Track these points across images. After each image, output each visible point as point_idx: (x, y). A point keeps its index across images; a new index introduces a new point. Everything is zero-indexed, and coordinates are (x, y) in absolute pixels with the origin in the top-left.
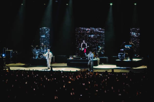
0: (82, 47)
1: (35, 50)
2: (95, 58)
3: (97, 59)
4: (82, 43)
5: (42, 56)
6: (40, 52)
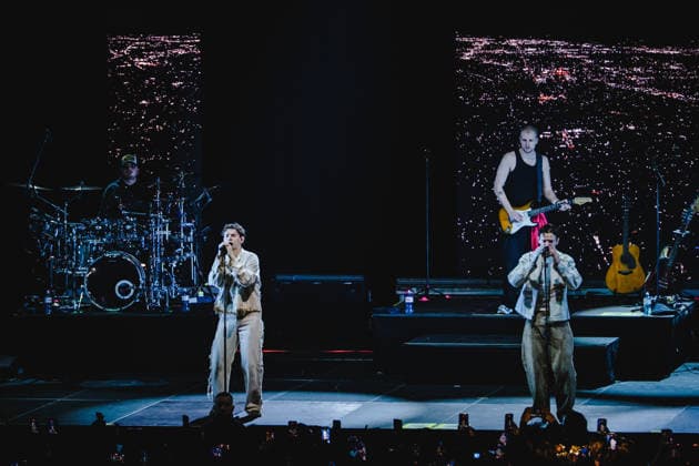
1: (56, 223)
3: (661, 307)
5: (131, 285)
6: (108, 247)
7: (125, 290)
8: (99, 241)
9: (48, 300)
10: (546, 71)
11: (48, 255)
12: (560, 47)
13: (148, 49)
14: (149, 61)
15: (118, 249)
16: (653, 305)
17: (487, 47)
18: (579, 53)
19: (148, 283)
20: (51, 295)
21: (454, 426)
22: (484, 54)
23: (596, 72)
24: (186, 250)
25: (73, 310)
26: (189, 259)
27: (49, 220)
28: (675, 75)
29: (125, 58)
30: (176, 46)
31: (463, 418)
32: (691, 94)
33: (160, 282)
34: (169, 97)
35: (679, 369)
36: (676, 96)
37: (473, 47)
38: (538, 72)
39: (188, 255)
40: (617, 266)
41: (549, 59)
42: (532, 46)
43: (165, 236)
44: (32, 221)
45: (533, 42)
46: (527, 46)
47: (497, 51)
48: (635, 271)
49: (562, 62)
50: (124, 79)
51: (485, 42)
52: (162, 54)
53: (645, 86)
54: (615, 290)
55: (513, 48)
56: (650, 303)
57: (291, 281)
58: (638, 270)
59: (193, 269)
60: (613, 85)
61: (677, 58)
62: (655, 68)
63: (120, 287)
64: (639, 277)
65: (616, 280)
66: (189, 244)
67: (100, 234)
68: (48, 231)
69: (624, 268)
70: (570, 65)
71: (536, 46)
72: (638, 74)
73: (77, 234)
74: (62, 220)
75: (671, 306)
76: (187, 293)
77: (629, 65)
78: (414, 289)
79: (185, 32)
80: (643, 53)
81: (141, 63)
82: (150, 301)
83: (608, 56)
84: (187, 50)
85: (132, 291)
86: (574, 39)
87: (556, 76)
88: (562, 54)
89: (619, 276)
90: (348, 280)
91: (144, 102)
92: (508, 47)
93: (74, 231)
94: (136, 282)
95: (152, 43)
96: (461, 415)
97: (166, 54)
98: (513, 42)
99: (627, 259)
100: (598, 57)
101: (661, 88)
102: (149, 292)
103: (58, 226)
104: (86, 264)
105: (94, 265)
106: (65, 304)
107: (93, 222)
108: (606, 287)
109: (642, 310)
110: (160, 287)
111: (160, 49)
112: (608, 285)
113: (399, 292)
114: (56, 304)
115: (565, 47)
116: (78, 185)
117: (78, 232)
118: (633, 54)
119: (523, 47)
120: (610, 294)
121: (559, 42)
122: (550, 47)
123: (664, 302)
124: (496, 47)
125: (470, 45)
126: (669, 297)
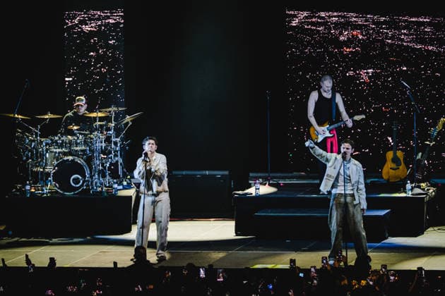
0: (313, 120)
1: (33, 139)
2: (409, 186)
3: (417, 191)
4: (314, 97)
5: (80, 178)
6: (65, 154)
7: (76, 181)
8: (60, 150)
9: (28, 187)
10: (346, 33)
11: (28, 159)
12: (353, 17)
13: (90, 19)
14: (92, 27)
15: (72, 155)
16: (412, 189)
17: (306, 17)
18: (366, 21)
19: (91, 177)
20: (30, 184)
21: (287, 266)
22: (305, 22)
23: (378, 33)
24: (116, 156)
25: (44, 194)
26: (117, 162)
27: (28, 137)
28: (429, 35)
29: (77, 25)
30: (108, 18)
31: (293, 261)
32: (440, 47)
33: (99, 176)
34: (107, 51)
35: (429, 229)
36: (430, 48)
37: (297, 17)
38: (341, 33)
39: (117, 159)
40: (389, 164)
41: (347, 25)
42: (335, 17)
43: (102, 146)
44: (18, 138)
45: (335, 14)
46: (332, 17)
47: (314, 20)
48: (401, 167)
49: (356, 27)
50: (76, 39)
51: (305, 14)
52: (99, 23)
53: (410, 42)
54: (388, 180)
55: (323, 18)
56: (410, 188)
57: (182, 175)
58: (402, 167)
59: (120, 167)
60: (390, 41)
61: (429, 24)
62: (415, 30)
63: (73, 179)
64: (403, 171)
65: (388, 173)
66: (117, 152)
67: (61, 146)
68: (27, 144)
69: (394, 166)
70: (361, 29)
71: (338, 16)
72: (405, 34)
73: (46, 146)
74: (36, 137)
75: (423, 189)
76: (117, 183)
77: (399, 28)
78: (261, 180)
79: (112, 8)
80: (406, 21)
81: (86, 28)
82: (93, 188)
83: (385, 23)
84: (115, 20)
85: (81, 181)
86: (361, 11)
87: (353, 36)
88: (355, 21)
89: (391, 171)
90: (219, 174)
91: (92, 54)
92: (320, 17)
93: (44, 144)
94: (84, 176)
95: (92, 15)
96: (291, 260)
97: (102, 22)
98: (323, 14)
99: (395, 160)
100: (378, 23)
101: (421, 43)
102: (92, 182)
103: (34, 141)
104: (52, 165)
105: (57, 166)
106: (38, 190)
107: (57, 138)
108: (383, 178)
109: (406, 193)
110: (99, 179)
111: (98, 19)
112: (384, 177)
113: (250, 182)
114: (33, 190)
115: (356, 17)
116: (46, 114)
117: (47, 144)
118: (400, 21)
119: (330, 17)
120: (385, 182)
121: (352, 14)
122: (346, 17)
123: (419, 187)
124: (312, 17)
125: (295, 16)
126: (422, 184)
